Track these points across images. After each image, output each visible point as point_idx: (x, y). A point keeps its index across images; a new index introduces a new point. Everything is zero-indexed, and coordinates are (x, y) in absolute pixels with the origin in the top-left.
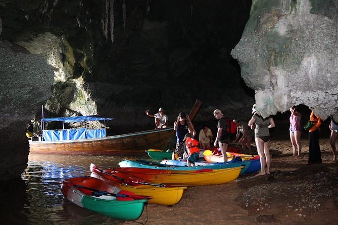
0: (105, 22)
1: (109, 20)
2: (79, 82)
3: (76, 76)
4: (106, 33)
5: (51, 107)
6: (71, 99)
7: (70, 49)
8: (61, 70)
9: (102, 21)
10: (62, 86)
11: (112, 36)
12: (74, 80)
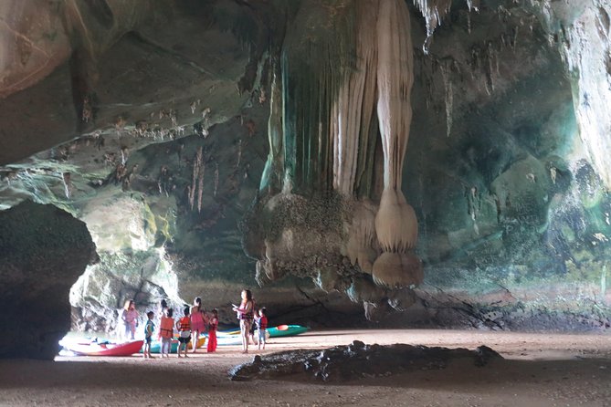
0: (192, 188)
1: (197, 186)
2: (161, 251)
3: (158, 244)
4: (192, 200)
5: (130, 279)
6: (153, 270)
7: (152, 215)
8: (142, 238)
9: (189, 187)
10: (143, 256)
11: (200, 203)
12: (157, 249)
